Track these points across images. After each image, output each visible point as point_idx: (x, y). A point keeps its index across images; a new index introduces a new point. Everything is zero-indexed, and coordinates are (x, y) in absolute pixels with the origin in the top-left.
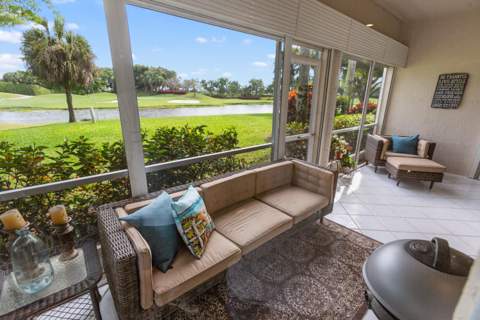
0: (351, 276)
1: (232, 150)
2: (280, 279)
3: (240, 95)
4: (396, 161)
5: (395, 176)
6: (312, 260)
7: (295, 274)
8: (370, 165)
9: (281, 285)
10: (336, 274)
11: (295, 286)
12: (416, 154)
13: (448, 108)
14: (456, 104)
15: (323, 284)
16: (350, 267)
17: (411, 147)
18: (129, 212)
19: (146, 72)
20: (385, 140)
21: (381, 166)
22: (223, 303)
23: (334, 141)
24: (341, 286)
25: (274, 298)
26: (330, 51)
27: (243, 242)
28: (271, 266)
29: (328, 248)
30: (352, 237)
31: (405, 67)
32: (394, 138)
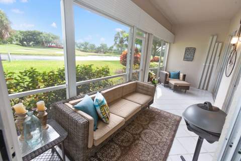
0: (165, 127)
1: (107, 77)
2: (139, 132)
3: (95, 51)
4: (173, 82)
5: (173, 88)
6: (149, 123)
7: (144, 129)
8: (162, 84)
9: (139, 134)
10: (159, 127)
11: (145, 134)
12: (179, 79)
13: (189, 61)
14: (191, 60)
15: (156, 132)
16: (164, 124)
17: (177, 76)
18: (73, 104)
19: (41, 35)
20: (168, 73)
21: (167, 84)
22: (117, 144)
23: (149, 73)
24: (163, 131)
25: (138, 139)
26: (149, 34)
27: (125, 116)
28: (133, 127)
29: (154, 118)
30: (162, 113)
31: (174, 43)
32: (171, 72)
